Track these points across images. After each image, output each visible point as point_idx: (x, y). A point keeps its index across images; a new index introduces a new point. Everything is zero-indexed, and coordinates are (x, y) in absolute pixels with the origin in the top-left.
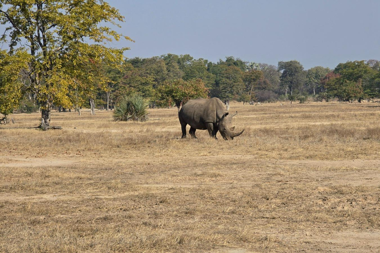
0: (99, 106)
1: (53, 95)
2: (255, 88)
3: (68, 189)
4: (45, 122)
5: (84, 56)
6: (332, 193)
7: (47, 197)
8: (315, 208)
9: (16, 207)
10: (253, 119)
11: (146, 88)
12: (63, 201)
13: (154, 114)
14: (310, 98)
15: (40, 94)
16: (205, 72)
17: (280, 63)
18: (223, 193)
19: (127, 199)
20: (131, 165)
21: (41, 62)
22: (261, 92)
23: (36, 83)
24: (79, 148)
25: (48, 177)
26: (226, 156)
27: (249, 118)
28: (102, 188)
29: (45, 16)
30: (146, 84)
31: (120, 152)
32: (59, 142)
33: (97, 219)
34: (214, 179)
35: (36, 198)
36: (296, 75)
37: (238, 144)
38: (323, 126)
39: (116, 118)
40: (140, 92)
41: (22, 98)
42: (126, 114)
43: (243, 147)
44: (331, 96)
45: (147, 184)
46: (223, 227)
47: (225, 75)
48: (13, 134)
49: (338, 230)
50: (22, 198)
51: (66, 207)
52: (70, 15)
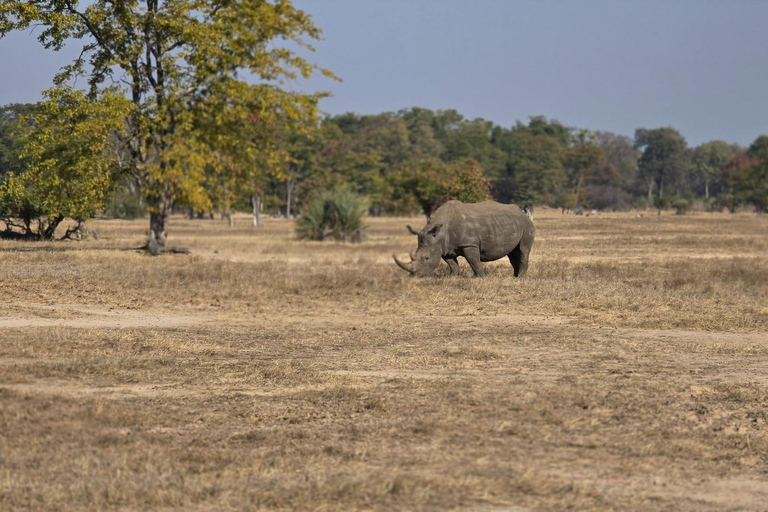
0: (270, 208)
1: (175, 185)
2: (587, 182)
3: (183, 375)
4: (157, 238)
5: (239, 108)
6: (717, 399)
7: (140, 390)
8: (679, 428)
9: (74, 409)
10: (578, 243)
11: (366, 174)
12: (170, 399)
13: (380, 228)
14: (699, 204)
15: (148, 182)
16: (488, 147)
17: (638, 132)
18: (497, 393)
19: (301, 399)
20: (318, 329)
21: (152, 116)
22: (598, 189)
23: (141, 159)
24: (218, 293)
25: (148, 349)
26: (512, 318)
27: (569, 242)
28: (251, 376)
29: (162, 23)
30: (366, 166)
31: (300, 303)
32: (178, 279)
33: (234, 438)
34: (480, 363)
35: (117, 392)
36: (671, 156)
37: (539, 293)
38: (718, 261)
39: (302, 234)
40: (355, 184)
41: (111, 189)
42: (321, 226)
43: (548, 300)
44: (740, 201)
45: (346, 368)
46: (487, 462)
47: (528, 153)
48: (90, 260)
49: (722, 475)
50: (88, 391)
51: (176, 412)
52: (213, 23)
